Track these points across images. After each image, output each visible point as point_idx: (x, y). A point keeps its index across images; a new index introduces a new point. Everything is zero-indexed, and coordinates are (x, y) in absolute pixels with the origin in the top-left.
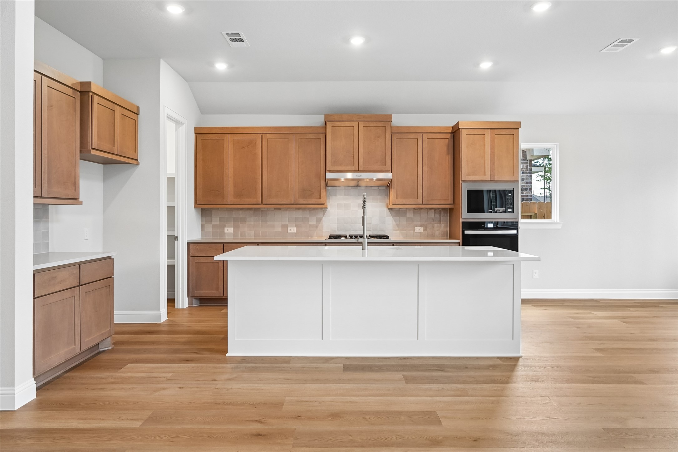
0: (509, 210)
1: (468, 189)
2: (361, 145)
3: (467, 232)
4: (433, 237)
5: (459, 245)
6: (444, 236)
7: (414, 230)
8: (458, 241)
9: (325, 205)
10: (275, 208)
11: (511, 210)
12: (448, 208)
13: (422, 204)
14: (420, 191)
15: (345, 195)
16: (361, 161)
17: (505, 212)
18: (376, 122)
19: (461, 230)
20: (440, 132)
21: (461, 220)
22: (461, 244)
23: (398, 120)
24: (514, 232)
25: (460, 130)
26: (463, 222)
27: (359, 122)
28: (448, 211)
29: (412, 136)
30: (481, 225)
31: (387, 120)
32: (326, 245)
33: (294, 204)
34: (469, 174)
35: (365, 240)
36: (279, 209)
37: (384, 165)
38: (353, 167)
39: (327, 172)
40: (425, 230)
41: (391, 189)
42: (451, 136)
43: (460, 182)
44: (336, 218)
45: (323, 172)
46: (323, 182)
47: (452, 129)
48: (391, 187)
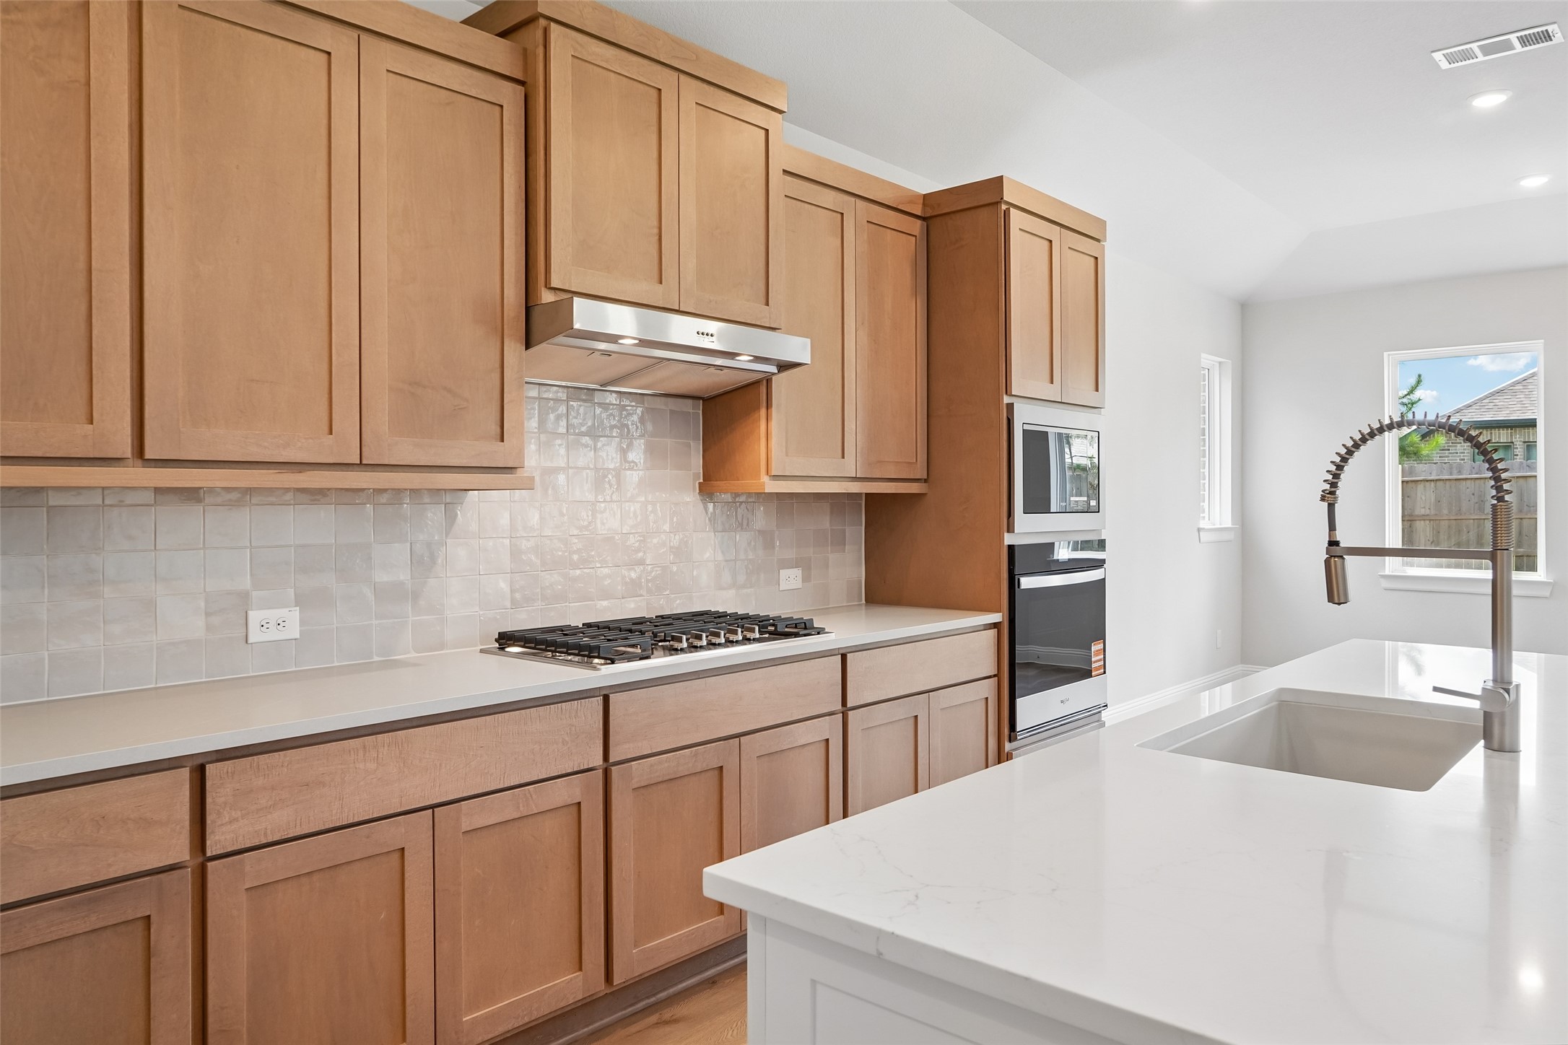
0: (1092, 503)
1: (1026, 427)
2: (688, 186)
3: (1027, 582)
4: (825, 604)
7: (779, 582)
9: (519, 473)
10: (158, 490)
11: (1095, 504)
12: (861, 494)
13: (855, 478)
14: (850, 425)
16: (690, 266)
18: (739, 101)
19: (1004, 575)
21: (1007, 540)
24: (1100, 573)
25: (1004, 207)
26: (1010, 547)
27: (681, 78)
28: (861, 505)
29: (828, 199)
31: (771, 101)
33: (361, 465)
34: (1023, 375)
36: (191, 495)
37: (763, 300)
38: (660, 288)
39: (547, 297)
40: (806, 579)
41: (763, 412)
42: (922, 225)
43: (1000, 400)
44: (507, 542)
45: (513, 294)
46: (514, 349)
47: (924, 205)
48: (765, 404)
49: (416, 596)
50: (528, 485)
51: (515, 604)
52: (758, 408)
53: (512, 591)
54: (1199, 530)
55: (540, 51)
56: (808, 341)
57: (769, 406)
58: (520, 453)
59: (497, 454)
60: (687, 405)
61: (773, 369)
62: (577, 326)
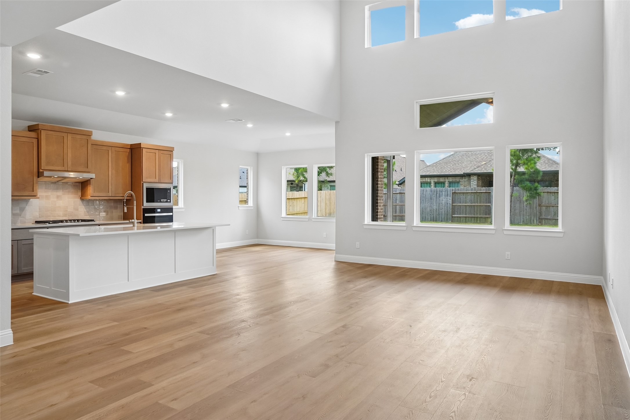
0: (168, 201)
1: (147, 187)
2: (70, 151)
3: (146, 215)
4: (112, 219)
5: (141, 223)
6: (119, 219)
7: (100, 215)
8: (140, 221)
9: (37, 197)
11: (169, 201)
13: (112, 196)
14: (110, 187)
15: (46, 189)
16: (70, 163)
17: (167, 202)
18: (81, 135)
19: (142, 213)
20: (123, 147)
21: (142, 207)
22: (142, 222)
23: (98, 136)
24: (171, 214)
25: (142, 148)
26: (143, 209)
27: (68, 134)
28: (122, 201)
29: (105, 148)
30: (153, 210)
31: (89, 134)
32: (48, 228)
34: (147, 178)
35: (135, 221)
37: (87, 167)
38: (63, 168)
39: (41, 171)
40: (107, 214)
41: (89, 185)
42: (130, 150)
43: (141, 182)
44: (38, 207)
45: (35, 170)
46: (35, 178)
47: (131, 146)
48: (89, 184)
49: (20, 215)
50: (38, 198)
51: (40, 217)
52: (88, 185)
53: (39, 215)
54: (238, 207)
55: (40, 134)
56: (95, 174)
57: (90, 184)
58: (37, 193)
59: (33, 194)
60: (78, 184)
61: (90, 179)
62: (44, 175)
